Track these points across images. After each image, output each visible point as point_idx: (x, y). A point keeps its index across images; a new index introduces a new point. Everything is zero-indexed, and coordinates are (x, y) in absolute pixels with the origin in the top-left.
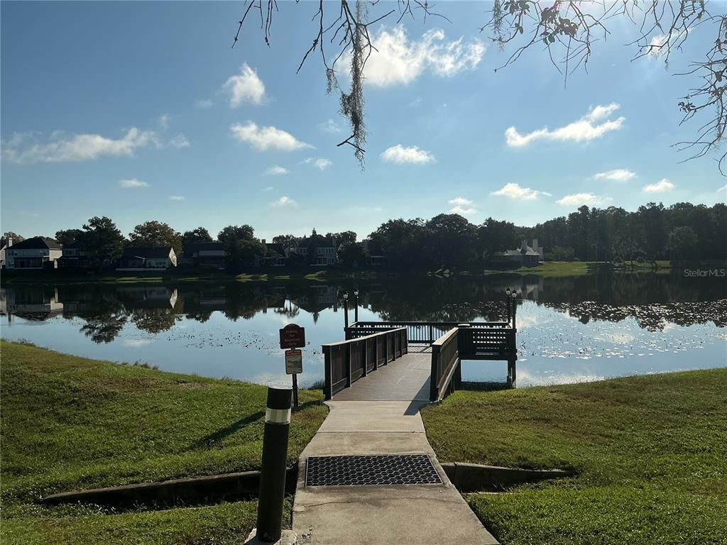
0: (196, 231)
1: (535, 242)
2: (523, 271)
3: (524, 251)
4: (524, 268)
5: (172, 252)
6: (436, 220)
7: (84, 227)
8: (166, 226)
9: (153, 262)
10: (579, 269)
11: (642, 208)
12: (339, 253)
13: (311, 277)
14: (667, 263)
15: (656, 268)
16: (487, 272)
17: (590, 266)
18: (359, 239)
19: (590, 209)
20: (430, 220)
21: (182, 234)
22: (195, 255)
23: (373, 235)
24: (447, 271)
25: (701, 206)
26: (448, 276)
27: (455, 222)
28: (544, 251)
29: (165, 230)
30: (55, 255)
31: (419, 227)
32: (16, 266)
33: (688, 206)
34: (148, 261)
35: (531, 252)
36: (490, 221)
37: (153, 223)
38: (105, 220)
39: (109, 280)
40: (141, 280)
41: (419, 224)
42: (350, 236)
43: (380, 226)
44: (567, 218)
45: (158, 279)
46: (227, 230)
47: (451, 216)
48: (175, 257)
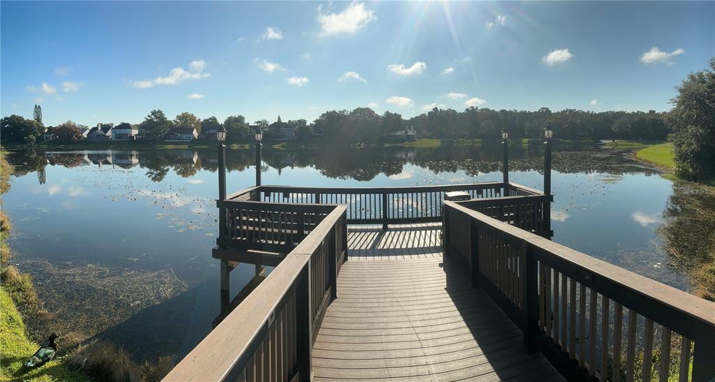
0: (210, 119)
1: (412, 127)
2: (407, 144)
3: (407, 133)
4: (407, 143)
5: (195, 130)
6: (357, 111)
7: (149, 116)
8: (193, 115)
9: (184, 136)
10: (436, 143)
11: (467, 109)
12: (295, 132)
13: (276, 146)
14: (479, 140)
15: (475, 143)
16: (386, 145)
17: (442, 142)
18: (308, 124)
19: (439, 109)
20: (352, 111)
21: (202, 120)
22: (207, 132)
23: (317, 121)
24: (363, 144)
25: (494, 111)
26: (362, 147)
27: (367, 112)
28: (417, 133)
29: (192, 117)
30: (135, 132)
31: (345, 116)
32: (116, 138)
33: (488, 110)
34: (182, 136)
35: (410, 133)
36: (387, 113)
37: (186, 113)
38: (159, 111)
39: (159, 147)
40: (176, 147)
41: (345, 114)
42: (302, 122)
43: (321, 115)
44: (427, 114)
45: (186, 147)
46: (229, 118)
47: (365, 109)
48: (197, 134)
